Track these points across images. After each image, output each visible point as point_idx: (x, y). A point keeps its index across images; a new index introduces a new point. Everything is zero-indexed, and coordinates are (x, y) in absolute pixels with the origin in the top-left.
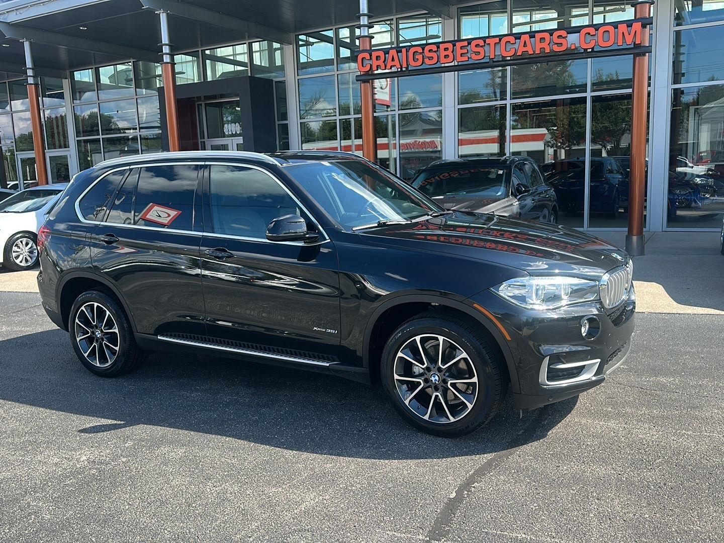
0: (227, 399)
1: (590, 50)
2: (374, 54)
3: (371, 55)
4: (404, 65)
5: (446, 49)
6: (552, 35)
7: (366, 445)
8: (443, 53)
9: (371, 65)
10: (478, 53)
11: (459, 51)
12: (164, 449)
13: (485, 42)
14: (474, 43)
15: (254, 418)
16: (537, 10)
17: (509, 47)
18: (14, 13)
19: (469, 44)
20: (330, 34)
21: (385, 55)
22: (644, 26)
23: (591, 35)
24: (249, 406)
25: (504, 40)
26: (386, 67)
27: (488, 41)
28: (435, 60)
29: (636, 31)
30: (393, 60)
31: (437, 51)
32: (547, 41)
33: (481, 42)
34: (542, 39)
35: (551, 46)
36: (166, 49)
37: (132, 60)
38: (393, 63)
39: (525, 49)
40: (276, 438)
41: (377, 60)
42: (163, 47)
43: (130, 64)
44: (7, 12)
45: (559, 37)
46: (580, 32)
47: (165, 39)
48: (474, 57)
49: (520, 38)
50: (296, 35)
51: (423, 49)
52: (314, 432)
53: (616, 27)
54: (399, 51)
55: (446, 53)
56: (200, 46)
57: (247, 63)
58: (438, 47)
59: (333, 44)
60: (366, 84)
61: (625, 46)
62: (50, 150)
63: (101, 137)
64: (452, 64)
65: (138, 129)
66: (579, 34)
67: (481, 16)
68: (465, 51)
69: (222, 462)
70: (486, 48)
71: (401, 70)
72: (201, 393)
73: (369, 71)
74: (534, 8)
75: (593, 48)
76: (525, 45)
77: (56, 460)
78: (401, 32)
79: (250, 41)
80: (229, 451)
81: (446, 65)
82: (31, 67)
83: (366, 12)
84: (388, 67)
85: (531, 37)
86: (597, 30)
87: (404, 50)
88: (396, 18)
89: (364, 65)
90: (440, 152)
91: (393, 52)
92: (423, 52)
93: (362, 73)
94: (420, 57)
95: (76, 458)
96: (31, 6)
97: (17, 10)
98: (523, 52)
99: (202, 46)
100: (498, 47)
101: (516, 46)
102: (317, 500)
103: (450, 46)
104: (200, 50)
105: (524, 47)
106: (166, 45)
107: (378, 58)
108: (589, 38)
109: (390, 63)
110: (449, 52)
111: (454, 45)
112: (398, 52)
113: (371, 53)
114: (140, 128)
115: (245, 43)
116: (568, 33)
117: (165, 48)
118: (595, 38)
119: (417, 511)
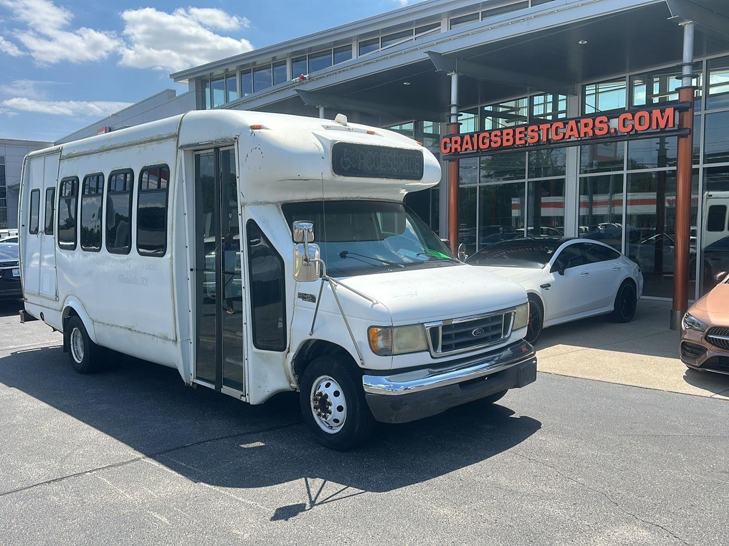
3: (451, 139)
5: (508, 134)
6: (595, 121)
8: (505, 137)
9: (451, 148)
10: (533, 137)
13: (539, 128)
14: (530, 128)
17: (559, 131)
19: (526, 129)
21: (461, 139)
23: (629, 120)
25: (555, 125)
26: (461, 149)
27: (541, 126)
28: (499, 143)
29: (668, 116)
30: (467, 143)
31: (501, 135)
32: (591, 126)
33: (536, 128)
34: (586, 124)
35: (594, 130)
38: (467, 146)
39: (572, 133)
45: (600, 122)
46: (618, 117)
48: (530, 140)
49: (567, 124)
51: (490, 134)
53: (651, 113)
58: (502, 132)
60: (453, 162)
61: (659, 130)
68: (523, 135)
70: (541, 133)
73: (449, 153)
76: (572, 129)
85: (577, 123)
86: (633, 115)
87: (476, 135)
91: (467, 137)
92: (490, 137)
94: (487, 141)
98: (570, 136)
100: (550, 132)
101: (565, 131)
103: (511, 131)
105: (571, 131)
107: (456, 142)
108: (627, 123)
109: (464, 146)
110: (510, 137)
111: (514, 131)
112: (471, 137)
116: (609, 119)
118: (633, 122)
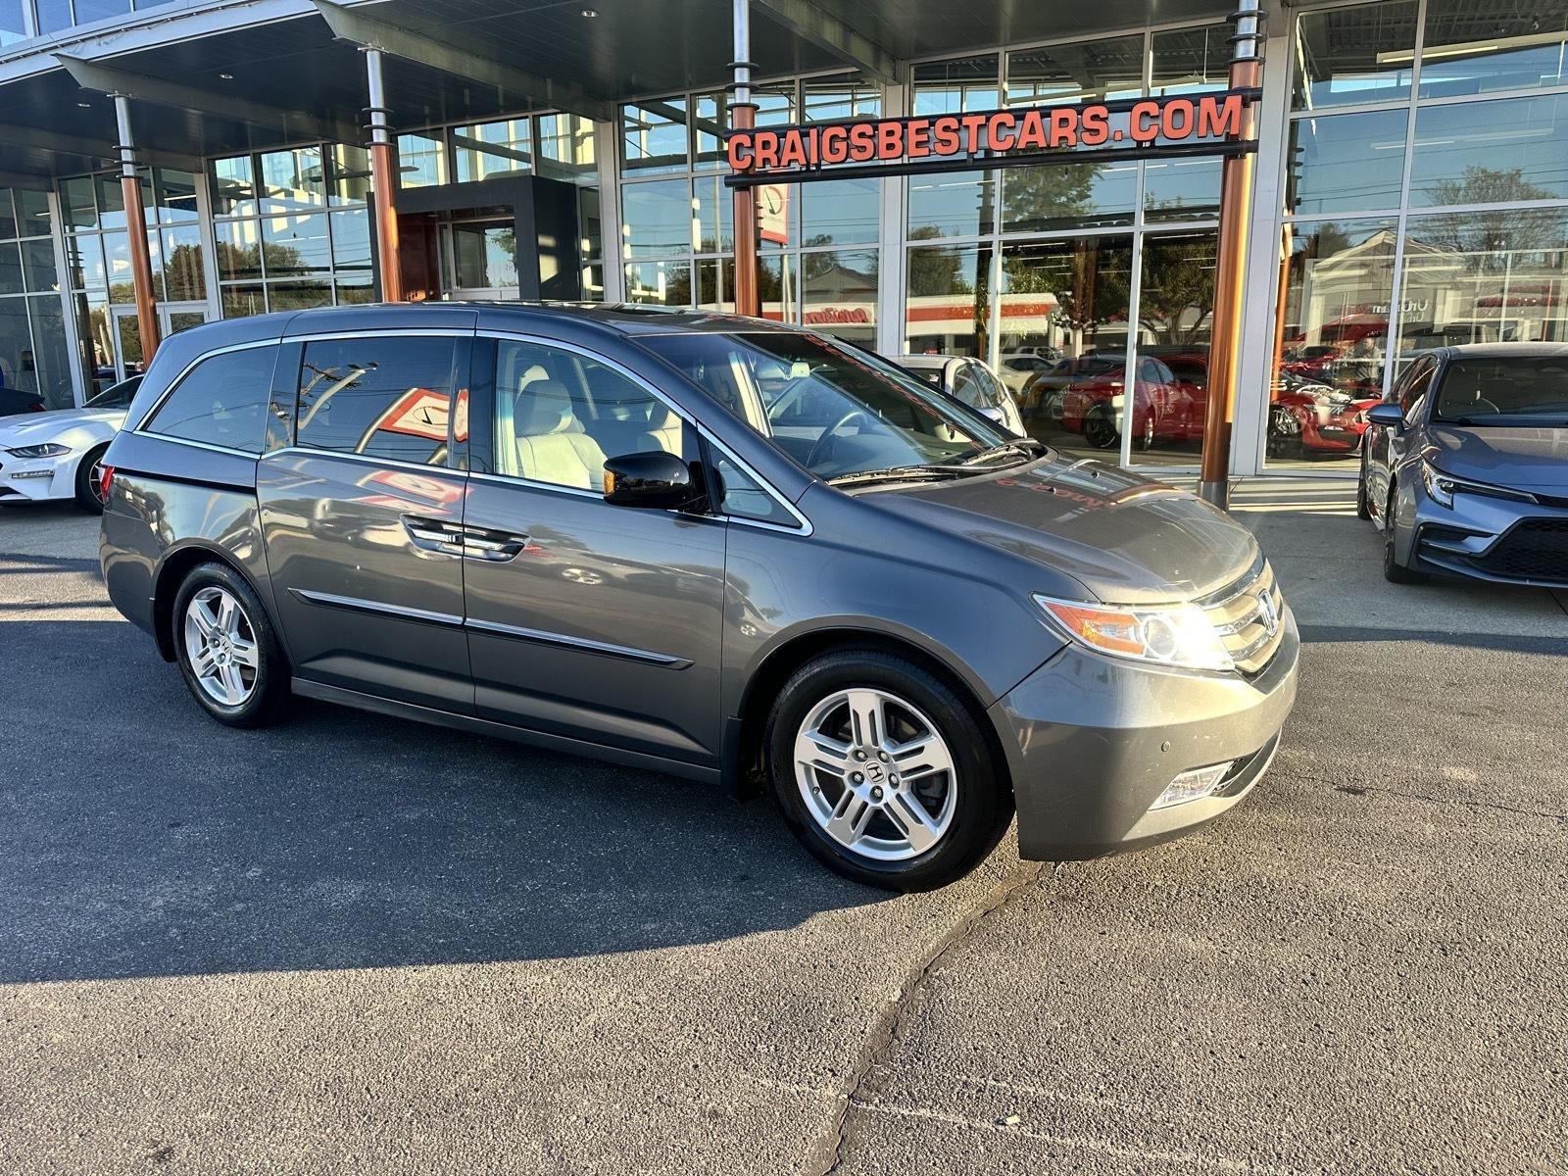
0: (458, 780)
1: (1148, 144)
2: (760, 138)
3: (753, 140)
4: (814, 160)
5: (890, 133)
6: (1081, 114)
7: (726, 882)
8: (883, 140)
9: (753, 159)
10: (947, 142)
11: (913, 138)
12: (323, 885)
13: (960, 122)
14: (941, 124)
15: (508, 823)
16: (1047, 81)
17: (1004, 132)
18: (95, 42)
19: (932, 124)
20: (680, 105)
21: (778, 140)
22: (1245, 104)
23: (1152, 117)
24: (499, 796)
25: (995, 120)
26: (779, 161)
27: (966, 121)
28: (870, 152)
29: (1231, 112)
30: (793, 149)
31: (874, 136)
32: (1073, 124)
33: (953, 123)
34: (1064, 121)
35: (1079, 135)
36: (378, 119)
37: (320, 143)
38: (793, 156)
39: (1032, 138)
40: (549, 865)
41: (764, 148)
42: (373, 114)
43: (318, 149)
44: (83, 40)
45: (1095, 117)
46: (1130, 110)
47: (376, 99)
48: (939, 148)
49: (1022, 118)
50: (619, 105)
51: (848, 131)
52: (624, 852)
53: (1196, 103)
54: (804, 135)
55: (890, 140)
56: (444, 120)
57: (530, 155)
58: (876, 129)
59: (685, 124)
60: (744, 193)
61: (1211, 139)
62: (171, 303)
63: (264, 281)
64: (899, 161)
65: (332, 269)
66: (1129, 113)
67: (950, 89)
68: (924, 138)
69: (435, 915)
70: (963, 134)
71: (808, 170)
72: (409, 768)
73: (747, 169)
74: (1042, 78)
75: (1152, 141)
76: (1032, 131)
77: (101, 906)
78: (807, 111)
79: (536, 113)
80: (452, 892)
81: (888, 162)
82: (128, 145)
83: (746, 60)
84: (784, 162)
85: (1043, 116)
86: (1162, 107)
87: (813, 132)
88: (800, 80)
89: (741, 157)
90: (874, 330)
91: (794, 135)
92: (848, 138)
93: (736, 172)
94: (841, 146)
95: (142, 901)
96: (126, 30)
97: (100, 36)
98: (1028, 143)
99: (449, 120)
100: (984, 132)
101: (1017, 133)
102: (622, 1004)
103: (897, 127)
104: (445, 126)
105: (1030, 133)
106: (377, 110)
107: (766, 145)
108: (1147, 123)
109: (787, 156)
110: (895, 139)
111: (905, 127)
112: (802, 135)
113: (754, 136)
114: (336, 269)
115: (527, 117)
116: (1109, 112)
117: (377, 117)
118: (1159, 122)
119: (824, 1030)
